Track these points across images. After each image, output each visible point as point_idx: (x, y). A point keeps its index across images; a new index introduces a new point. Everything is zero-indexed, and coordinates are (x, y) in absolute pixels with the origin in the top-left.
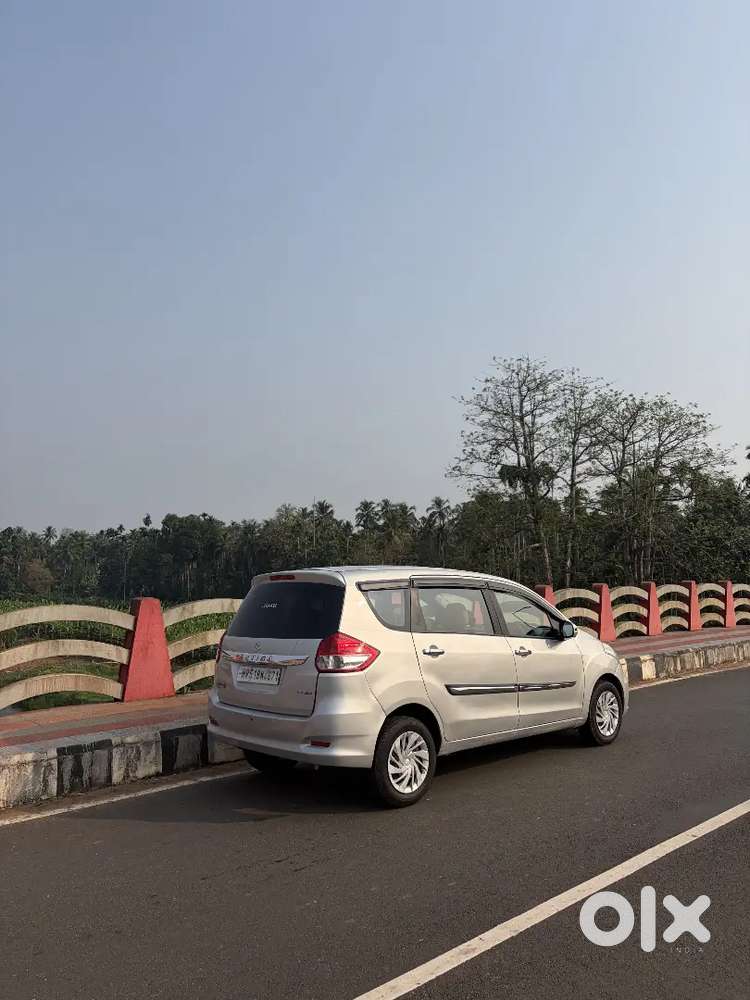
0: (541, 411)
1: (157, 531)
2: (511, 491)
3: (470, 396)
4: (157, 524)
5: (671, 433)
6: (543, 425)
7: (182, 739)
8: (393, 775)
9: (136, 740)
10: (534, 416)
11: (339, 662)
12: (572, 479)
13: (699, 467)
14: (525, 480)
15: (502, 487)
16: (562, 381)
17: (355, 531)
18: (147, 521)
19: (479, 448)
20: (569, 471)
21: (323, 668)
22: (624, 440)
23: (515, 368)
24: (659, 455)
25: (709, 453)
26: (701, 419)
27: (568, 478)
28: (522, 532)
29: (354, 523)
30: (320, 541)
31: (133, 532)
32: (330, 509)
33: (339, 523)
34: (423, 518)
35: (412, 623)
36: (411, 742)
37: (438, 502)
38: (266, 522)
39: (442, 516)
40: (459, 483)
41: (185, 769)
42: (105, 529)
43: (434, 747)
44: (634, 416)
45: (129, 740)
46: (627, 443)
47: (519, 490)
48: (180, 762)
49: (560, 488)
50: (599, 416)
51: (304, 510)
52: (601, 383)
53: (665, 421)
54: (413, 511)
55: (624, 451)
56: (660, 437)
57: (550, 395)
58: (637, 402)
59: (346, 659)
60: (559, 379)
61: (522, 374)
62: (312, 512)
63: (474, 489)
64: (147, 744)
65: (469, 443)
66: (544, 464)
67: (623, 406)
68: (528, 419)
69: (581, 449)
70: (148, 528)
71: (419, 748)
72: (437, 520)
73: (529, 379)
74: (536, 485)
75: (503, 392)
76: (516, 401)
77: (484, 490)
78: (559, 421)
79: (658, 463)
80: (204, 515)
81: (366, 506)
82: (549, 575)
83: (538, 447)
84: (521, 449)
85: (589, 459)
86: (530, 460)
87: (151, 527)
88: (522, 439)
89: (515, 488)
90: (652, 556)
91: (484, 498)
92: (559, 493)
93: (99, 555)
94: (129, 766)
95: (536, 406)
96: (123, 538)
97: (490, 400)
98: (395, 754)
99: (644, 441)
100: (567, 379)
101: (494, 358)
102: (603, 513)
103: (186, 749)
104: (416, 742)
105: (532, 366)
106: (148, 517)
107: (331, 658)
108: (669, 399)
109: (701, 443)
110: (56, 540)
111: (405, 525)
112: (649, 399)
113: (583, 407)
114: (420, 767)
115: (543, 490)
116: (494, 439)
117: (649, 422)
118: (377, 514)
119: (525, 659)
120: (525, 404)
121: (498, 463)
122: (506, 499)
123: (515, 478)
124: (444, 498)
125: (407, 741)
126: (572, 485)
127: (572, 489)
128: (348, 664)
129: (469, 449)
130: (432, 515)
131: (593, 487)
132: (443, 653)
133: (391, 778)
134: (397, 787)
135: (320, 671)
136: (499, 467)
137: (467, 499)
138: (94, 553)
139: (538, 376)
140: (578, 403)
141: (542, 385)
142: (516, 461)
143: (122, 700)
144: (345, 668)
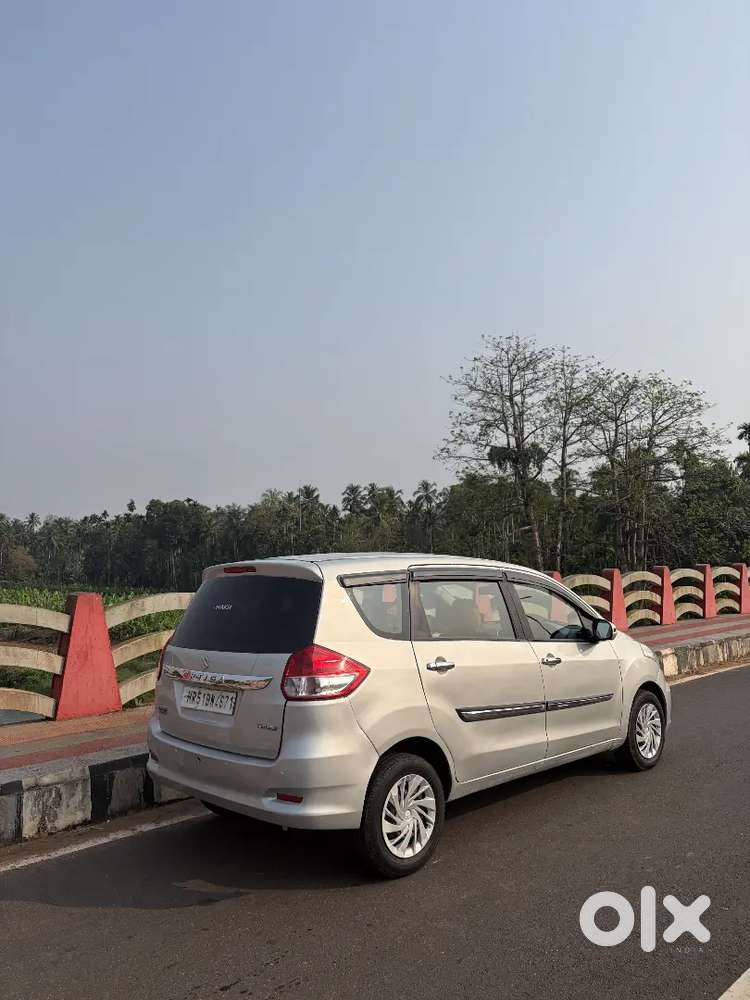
0: (532, 391)
1: (141, 517)
2: (500, 473)
3: (458, 375)
4: (141, 510)
5: (665, 412)
6: (533, 405)
7: (118, 774)
8: (388, 835)
9: (56, 779)
10: (524, 396)
11: (314, 686)
12: (563, 460)
13: (694, 448)
14: (515, 461)
15: (491, 469)
16: (553, 359)
17: (342, 515)
18: (131, 507)
19: (468, 429)
20: (560, 452)
21: (293, 695)
22: (616, 419)
23: (504, 347)
24: (652, 435)
25: (704, 433)
26: (696, 397)
27: (558, 459)
28: (511, 515)
29: (340, 507)
30: (306, 525)
31: (117, 517)
32: (316, 494)
33: (324, 508)
34: (410, 502)
35: (413, 628)
36: (412, 788)
37: (425, 486)
38: (251, 507)
39: (429, 499)
40: (448, 465)
41: (123, 812)
42: (89, 515)
43: (442, 792)
44: (626, 395)
45: (46, 780)
46: (619, 423)
47: (510, 471)
48: (115, 805)
49: (550, 470)
50: (590, 395)
51: (290, 494)
52: (593, 362)
53: (659, 400)
54: (399, 494)
55: (616, 431)
56: (653, 417)
57: (540, 374)
58: (630, 380)
59: (324, 681)
60: (549, 357)
61: (511, 353)
62: (298, 497)
63: (463, 471)
64: (71, 784)
65: (458, 425)
66: (534, 445)
67: (615, 384)
68: (518, 399)
69: (573, 429)
70: (133, 514)
71: (423, 795)
72: (425, 504)
73: (519, 357)
74: (526, 467)
75: (491, 372)
76: (505, 380)
77: (473, 472)
78: (550, 400)
79: (651, 444)
80: (189, 500)
81: (353, 490)
82: (540, 559)
83: (528, 428)
84: (511, 430)
85: (580, 440)
86: (520, 441)
87: (135, 512)
88: (512, 420)
89: (505, 470)
90: (645, 538)
91: (471, 481)
92: (549, 474)
93: (84, 541)
94: (47, 814)
95: (525, 386)
96: (107, 524)
97: (479, 379)
98: (391, 807)
99: (637, 420)
100: (557, 358)
101: (483, 336)
102: (594, 495)
103: (123, 788)
104: (419, 788)
105: (522, 343)
106: (132, 503)
107: (304, 679)
108: (662, 377)
109: (694, 422)
110: (39, 526)
111: (392, 510)
112: (643, 377)
113: (574, 386)
114: (425, 821)
115: (533, 470)
116: (484, 420)
117: (642, 400)
118: (363, 498)
119: (554, 668)
120: (514, 383)
121: (487, 445)
122: (495, 481)
123: (504, 460)
124: (430, 482)
125: (407, 788)
126: (563, 466)
127: (562, 470)
128: (325, 687)
129: (457, 431)
130: (419, 499)
131: (584, 469)
132: (453, 666)
133: (386, 838)
134: (395, 851)
135: (289, 699)
136: (488, 449)
137: (457, 482)
138: (79, 540)
139: (527, 355)
140: (568, 382)
141: (532, 363)
142: (505, 442)
143: (54, 719)
144: (324, 693)
